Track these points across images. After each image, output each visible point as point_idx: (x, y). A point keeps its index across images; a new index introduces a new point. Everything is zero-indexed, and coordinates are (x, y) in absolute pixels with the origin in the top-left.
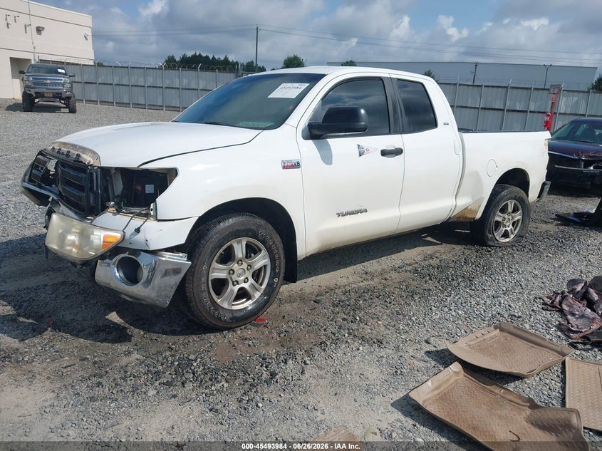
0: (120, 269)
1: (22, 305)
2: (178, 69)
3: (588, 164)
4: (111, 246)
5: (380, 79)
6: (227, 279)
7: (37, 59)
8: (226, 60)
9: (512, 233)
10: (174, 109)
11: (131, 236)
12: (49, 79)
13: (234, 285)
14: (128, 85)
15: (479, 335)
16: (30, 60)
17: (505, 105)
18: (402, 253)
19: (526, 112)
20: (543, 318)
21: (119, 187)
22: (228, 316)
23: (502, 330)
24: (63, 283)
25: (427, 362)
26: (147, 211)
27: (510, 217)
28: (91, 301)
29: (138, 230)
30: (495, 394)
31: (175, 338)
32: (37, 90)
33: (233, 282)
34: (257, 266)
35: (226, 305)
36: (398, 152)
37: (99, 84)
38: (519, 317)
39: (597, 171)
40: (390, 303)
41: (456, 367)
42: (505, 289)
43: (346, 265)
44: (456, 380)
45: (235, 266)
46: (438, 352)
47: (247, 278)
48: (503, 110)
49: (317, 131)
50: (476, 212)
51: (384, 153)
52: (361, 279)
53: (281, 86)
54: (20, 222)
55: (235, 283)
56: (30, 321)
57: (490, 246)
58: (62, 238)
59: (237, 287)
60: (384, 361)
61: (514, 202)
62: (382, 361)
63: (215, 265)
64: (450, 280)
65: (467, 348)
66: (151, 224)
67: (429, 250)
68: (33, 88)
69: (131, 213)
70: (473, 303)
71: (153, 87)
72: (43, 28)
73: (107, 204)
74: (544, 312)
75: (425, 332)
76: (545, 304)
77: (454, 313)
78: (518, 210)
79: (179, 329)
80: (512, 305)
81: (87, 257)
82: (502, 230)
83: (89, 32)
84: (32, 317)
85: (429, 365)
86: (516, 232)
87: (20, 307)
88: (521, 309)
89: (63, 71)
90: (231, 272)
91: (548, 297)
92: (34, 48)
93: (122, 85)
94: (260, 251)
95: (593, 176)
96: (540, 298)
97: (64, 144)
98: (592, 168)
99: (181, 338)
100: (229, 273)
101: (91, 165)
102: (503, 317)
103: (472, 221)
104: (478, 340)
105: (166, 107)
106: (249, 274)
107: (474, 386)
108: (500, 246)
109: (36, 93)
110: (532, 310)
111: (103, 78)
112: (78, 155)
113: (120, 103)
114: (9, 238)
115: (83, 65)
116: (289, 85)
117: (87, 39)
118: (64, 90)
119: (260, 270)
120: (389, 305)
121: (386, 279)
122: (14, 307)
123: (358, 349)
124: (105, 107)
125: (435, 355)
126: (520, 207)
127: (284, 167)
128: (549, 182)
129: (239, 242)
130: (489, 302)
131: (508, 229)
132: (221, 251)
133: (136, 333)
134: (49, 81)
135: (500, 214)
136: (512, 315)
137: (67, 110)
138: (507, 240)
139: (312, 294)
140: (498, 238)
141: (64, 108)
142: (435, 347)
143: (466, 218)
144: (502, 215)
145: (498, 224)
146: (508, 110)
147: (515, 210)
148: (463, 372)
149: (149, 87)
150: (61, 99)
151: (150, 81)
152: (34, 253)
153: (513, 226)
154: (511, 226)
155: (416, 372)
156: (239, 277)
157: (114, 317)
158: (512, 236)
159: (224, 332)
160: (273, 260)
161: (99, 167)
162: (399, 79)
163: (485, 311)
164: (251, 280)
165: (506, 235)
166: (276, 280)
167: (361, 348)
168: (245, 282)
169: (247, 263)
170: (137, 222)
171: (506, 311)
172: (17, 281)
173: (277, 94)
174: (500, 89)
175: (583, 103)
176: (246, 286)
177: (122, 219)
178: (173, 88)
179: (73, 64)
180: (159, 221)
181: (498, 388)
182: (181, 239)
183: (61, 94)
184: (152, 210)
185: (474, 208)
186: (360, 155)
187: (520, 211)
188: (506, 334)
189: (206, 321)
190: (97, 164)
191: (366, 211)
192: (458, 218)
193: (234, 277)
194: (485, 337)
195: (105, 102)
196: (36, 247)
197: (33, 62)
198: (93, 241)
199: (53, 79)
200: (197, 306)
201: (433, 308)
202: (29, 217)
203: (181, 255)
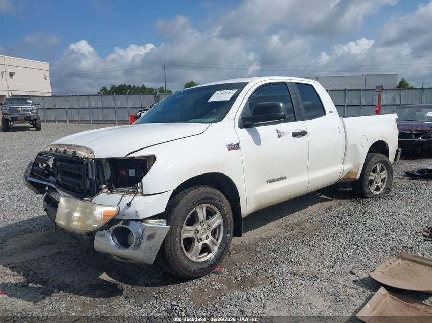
0: (114, 237)
1: (30, 274)
2: (113, 95)
3: (417, 136)
4: (110, 218)
5: (285, 83)
6: (193, 238)
7: (10, 94)
8: (143, 87)
9: (382, 188)
10: (112, 122)
11: (124, 209)
12: (21, 107)
13: (199, 242)
14: (77, 108)
15: (388, 264)
16: (5, 96)
17: (345, 102)
18: (307, 209)
19: (360, 106)
20: (428, 247)
21: (108, 173)
22: (196, 267)
23: (403, 259)
24: (58, 253)
25: (356, 289)
26: (134, 190)
27: (379, 176)
28: (84, 266)
29: (129, 205)
30: (419, 310)
31: (157, 289)
32: (11, 116)
33: (198, 240)
34: (214, 226)
35: (194, 259)
36: (303, 133)
37: (56, 109)
38: (411, 248)
39: (425, 140)
40: (313, 246)
41: (382, 290)
42: (391, 228)
43: (270, 221)
44: (386, 302)
45: (199, 227)
46: (361, 280)
47: (207, 236)
48: (344, 106)
49: (248, 122)
50: (356, 174)
51: (295, 135)
52: (284, 231)
53: (216, 93)
54: (15, 210)
55: (200, 240)
56: (39, 285)
57: (368, 198)
58: (69, 216)
59: (201, 243)
60: (324, 291)
61: (381, 165)
62: (322, 291)
63: (185, 227)
64: (349, 225)
65: (382, 275)
66: (139, 199)
67: (326, 204)
68: (9, 115)
69: (122, 192)
70: (373, 240)
71: (95, 108)
72: (15, 73)
73: (100, 187)
74: (426, 242)
75: (346, 266)
76: (425, 236)
77: (362, 249)
78: (384, 170)
79: (158, 282)
80: (402, 239)
81: (90, 229)
82: (375, 185)
83: (47, 74)
84: (39, 283)
85: (359, 292)
86: (384, 186)
87: (28, 275)
88: (410, 241)
89: (31, 101)
90: (197, 232)
91: (425, 231)
92: (8, 87)
93: (73, 108)
94: (215, 213)
95: (422, 144)
96: (420, 233)
97: (60, 145)
98: (421, 138)
99: (161, 288)
100: (195, 233)
101: (87, 158)
102: (399, 248)
103: (354, 180)
104: (389, 268)
105: (105, 121)
106: (209, 233)
107: (399, 304)
108: (375, 197)
109: (11, 118)
110: (418, 242)
111: (59, 104)
112: (74, 152)
113: (72, 121)
114: (9, 223)
115: (44, 97)
116: (222, 92)
117: (46, 79)
118: (32, 115)
119: (216, 229)
120: (312, 248)
121: (303, 229)
122: (23, 275)
123: (301, 284)
124: (61, 125)
125: (360, 283)
126: (385, 168)
127: (229, 149)
128: (400, 149)
129: (201, 208)
130: (384, 239)
131: (379, 184)
132: (188, 216)
133: (126, 287)
134: (21, 109)
135: (372, 174)
136: (405, 247)
137: (34, 129)
138: (379, 193)
139: (251, 244)
140: (372, 192)
141: (31, 127)
142: (358, 276)
143: (350, 179)
144: (373, 175)
145: (371, 181)
146: (347, 106)
147: (382, 171)
148: (388, 295)
149: (93, 108)
150: (30, 121)
151: (93, 104)
152: (31, 232)
153: (382, 182)
154: (381, 183)
155: (351, 298)
156: (202, 235)
157: (105, 276)
158: (382, 190)
159: (194, 281)
160: (225, 220)
161: (93, 159)
162: (297, 83)
163: (384, 246)
164: (211, 237)
165: (378, 189)
166: (228, 236)
167: (303, 283)
168: (206, 239)
169: (207, 224)
170: (128, 198)
171: (399, 244)
172: (20, 255)
173: (213, 99)
174: (340, 92)
175: (398, 97)
176: (207, 242)
177: (116, 197)
178: (109, 108)
179: (37, 97)
180: (144, 196)
181: (419, 304)
182: (162, 209)
183: (30, 117)
184: (139, 188)
185: (355, 171)
186: (279, 137)
187: (386, 171)
188: (407, 262)
189: (181, 273)
190: (91, 157)
191: (285, 178)
192: (345, 179)
193: (199, 236)
194: (394, 265)
195: (60, 121)
196: (31, 227)
197: (7, 97)
198: (96, 216)
199: (24, 107)
200: (174, 261)
201: (346, 247)
202: (22, 205)
203: (162, 221)
